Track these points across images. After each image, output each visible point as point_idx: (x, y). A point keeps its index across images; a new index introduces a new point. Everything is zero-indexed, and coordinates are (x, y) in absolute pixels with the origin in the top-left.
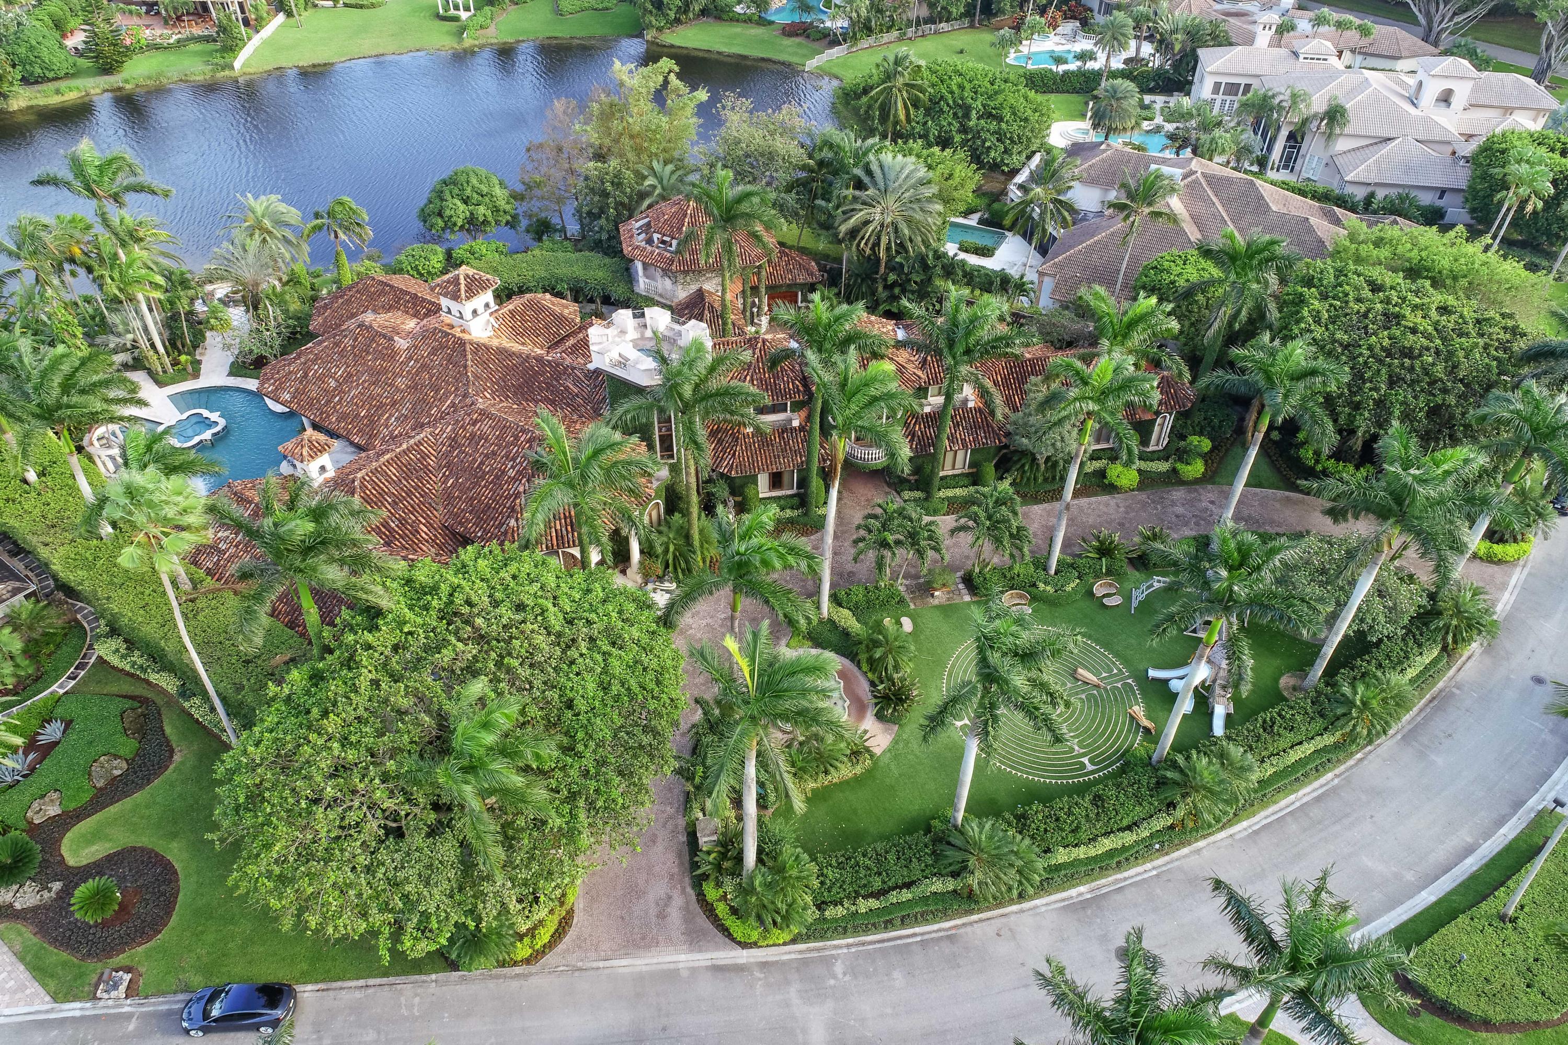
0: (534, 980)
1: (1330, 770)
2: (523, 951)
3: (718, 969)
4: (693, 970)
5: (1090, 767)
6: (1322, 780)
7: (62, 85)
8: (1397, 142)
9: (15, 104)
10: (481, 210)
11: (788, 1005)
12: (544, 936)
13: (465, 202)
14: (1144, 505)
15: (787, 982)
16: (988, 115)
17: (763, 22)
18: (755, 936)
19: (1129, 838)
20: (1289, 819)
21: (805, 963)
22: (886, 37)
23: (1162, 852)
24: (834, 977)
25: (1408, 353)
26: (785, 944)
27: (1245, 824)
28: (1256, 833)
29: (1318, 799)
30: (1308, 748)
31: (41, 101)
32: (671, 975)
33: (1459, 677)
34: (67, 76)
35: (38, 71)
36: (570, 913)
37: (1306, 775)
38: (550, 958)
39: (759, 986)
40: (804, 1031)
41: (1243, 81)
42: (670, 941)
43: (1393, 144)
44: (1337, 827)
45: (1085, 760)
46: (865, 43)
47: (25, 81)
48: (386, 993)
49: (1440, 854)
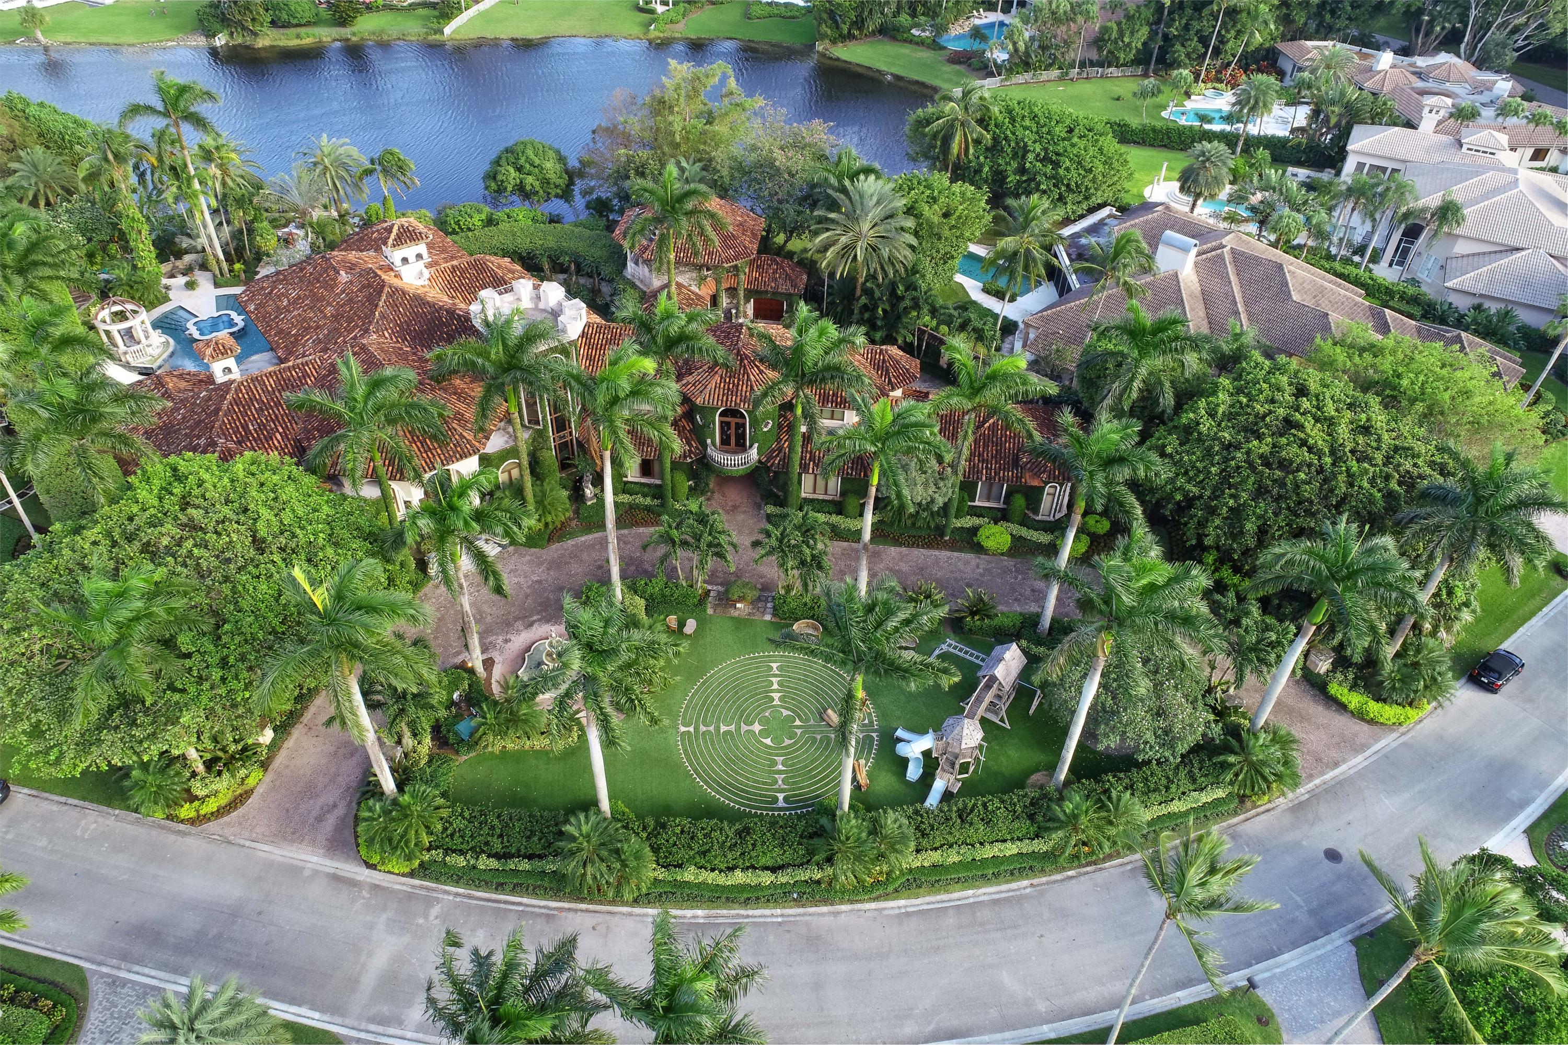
0: (190, 840)
1: (1027, 877)
2: (187, 811)
3: (336, 878)
4: (316, 873)
5: (781, 804)
6: (1014, 885)
7: (302, 31)
8: (1523, 253)
9: (262, 42)
10: (530, 179)
11: (371, 927)
12: (211, 806)
13: (519, 169)
14: (1006, 571)
15: (384, 908)
17: (935, 45)
18: (375, 859)
19: (767, 878)
20: (951, 912)
21: (410, 896)
22: (1045, 75)
23: (798, 902)
24: (426, 917)
25: (1285, 465)
26: (403, 875)
27: (902, 902)
28: (908, 914)
29: (996, 902)
30: (1011, 849)
31: (282, 43)
32: (294, 871)
33: (1240, 828)
34: (308, 24)
35: (284, 16)
36: (248, 793)
37: (996, 875)
38: (212, 826)
39: (358, 905)
40: (370, 954)
41: (1390, 165)
42: (313, 842)
43: (1519, 255)
44: (998, 935)
45: (781, 796)
46: (1020, 79)
47: (273, 23)
48: (75, 813)
49: (1091, 995)
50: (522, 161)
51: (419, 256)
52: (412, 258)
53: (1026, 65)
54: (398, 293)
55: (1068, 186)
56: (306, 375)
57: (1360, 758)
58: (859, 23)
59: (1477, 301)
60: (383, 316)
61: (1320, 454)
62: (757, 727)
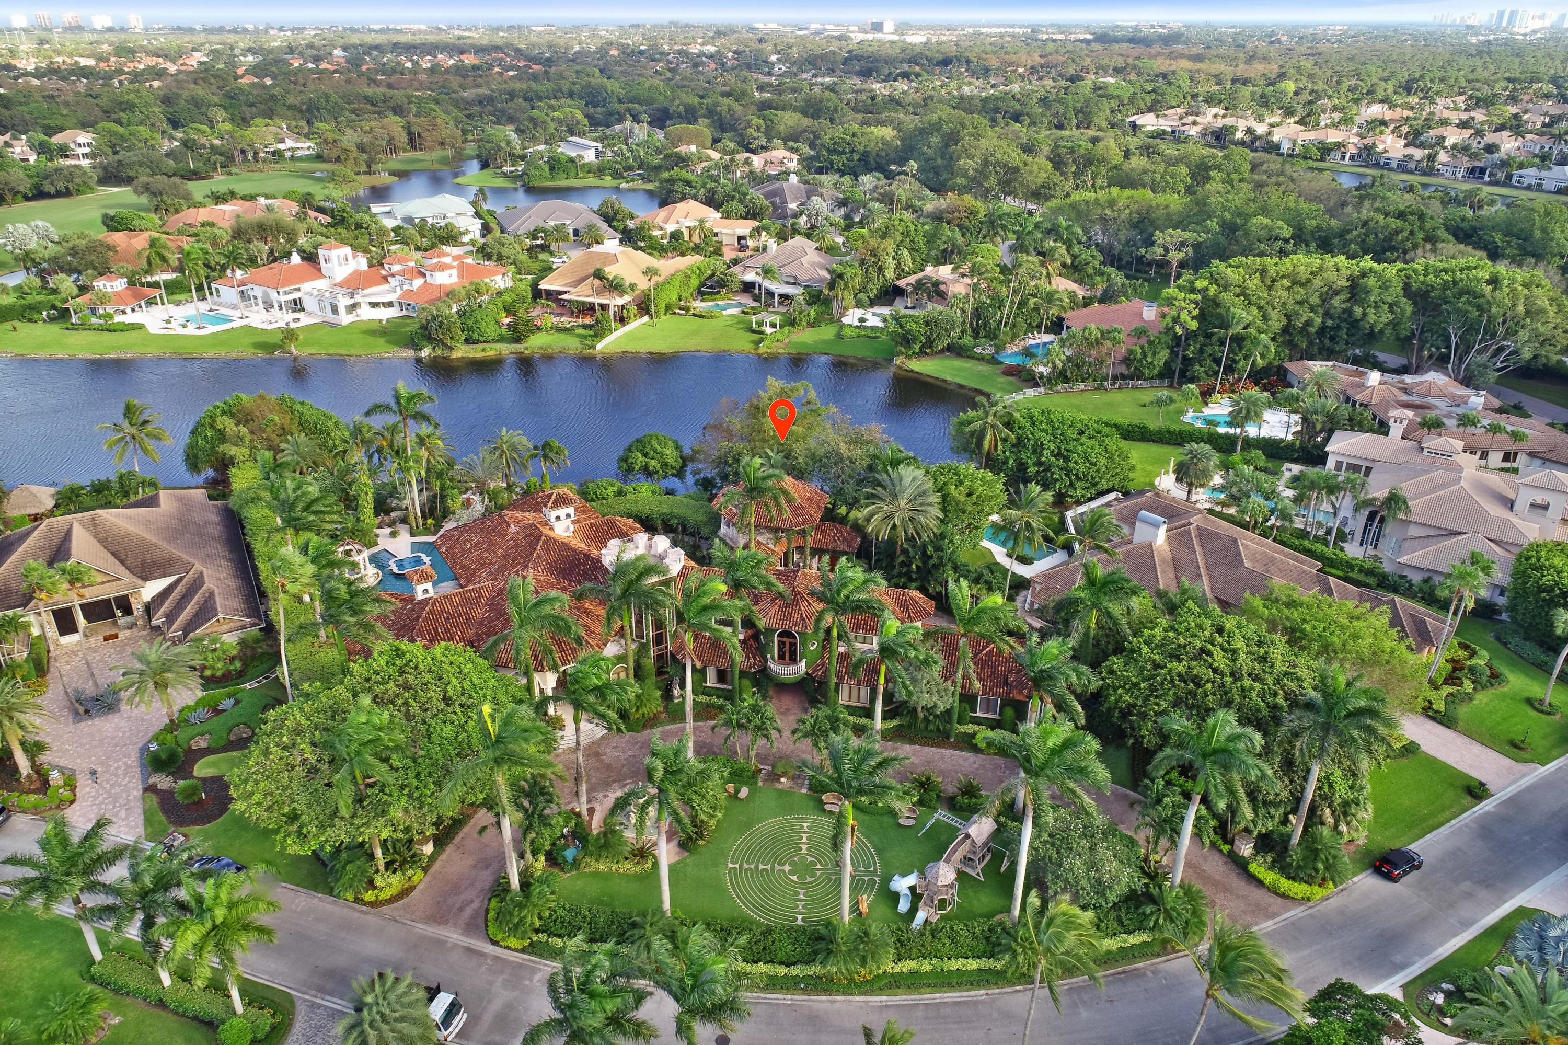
0: (369, 918)
1: (984, 987)
2: (369, 896)
3: (469, 950)
4: (455, 946)
5: (799, 922)
6: (973, 993)
7: (487, 346)
8: (1464, 537)
9: (455, 355)
10: (653, 462)
11: (491, 983)
12: (386, 894)
13: (646, 455)
14: (997, 767)
15: (502, 972)
16: (1058, 455)
17: (993, 361)
18: (499, 937)
19: (782, 970)
20: (920, 1007)
21: (520, 966)
22: (1082, 386)
23: (805, 991)
24: (531, 980)
26: (517, 950)
27: (884, 998)
28: (887, 1006)
30: (973, 964)
31: (472, 355)
32: (440, 943)
33: (1162, 966)
34: (494, 341)
35: (476, 336)
36: (412, 888)
37: (959, 984)
38: (385, 909)
39: (483, 969)
40: (490, 1001)
41: (1365, 464)
42: (455, 925)
43: (1460, 538)
44: (955, 1025)
45: (800, 917)
46: (1063, 388)
47: (467, 341)
48: (292, 894)
50: (648, 449)
51: (568, 516)
52: (563, 517)
53: (1066, 380)
54: (552, 542)
55: (1077, 475)
56: (481, 596)
57: (1270, 923)
58: (929, 343)
59: (1426, 575)
60: (539, 557)
61: (1222, 675)
62: (787, 868)
